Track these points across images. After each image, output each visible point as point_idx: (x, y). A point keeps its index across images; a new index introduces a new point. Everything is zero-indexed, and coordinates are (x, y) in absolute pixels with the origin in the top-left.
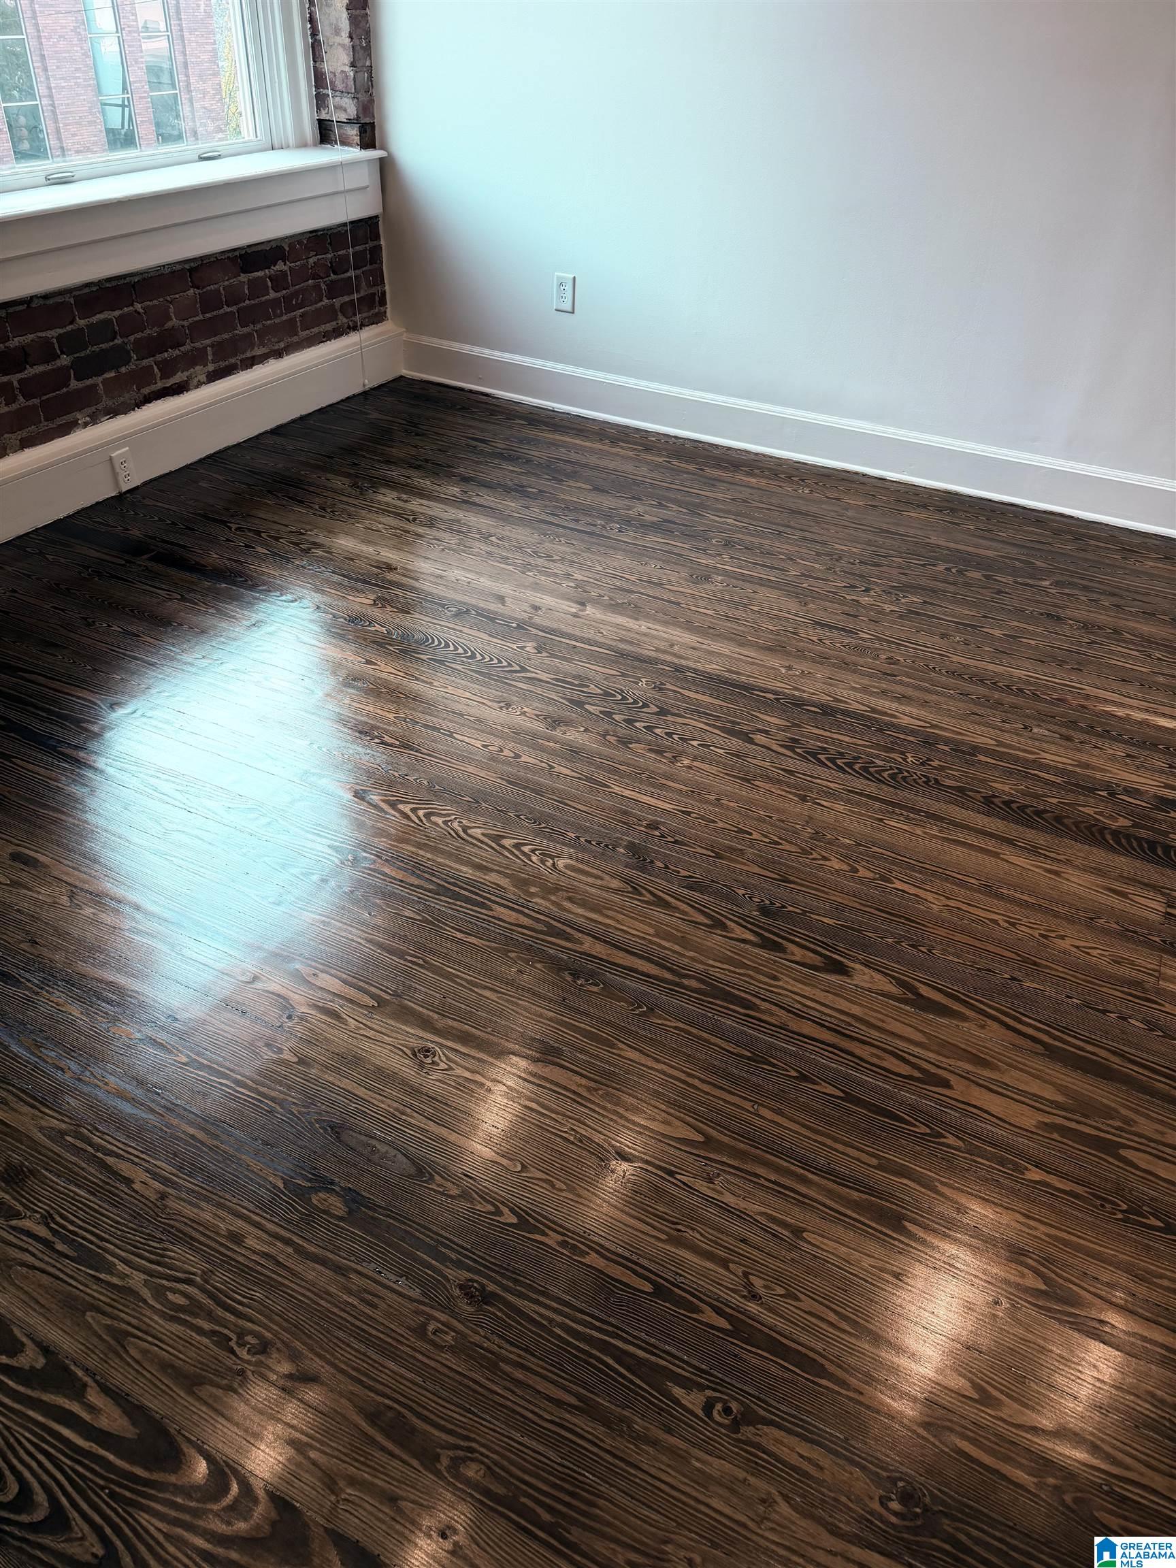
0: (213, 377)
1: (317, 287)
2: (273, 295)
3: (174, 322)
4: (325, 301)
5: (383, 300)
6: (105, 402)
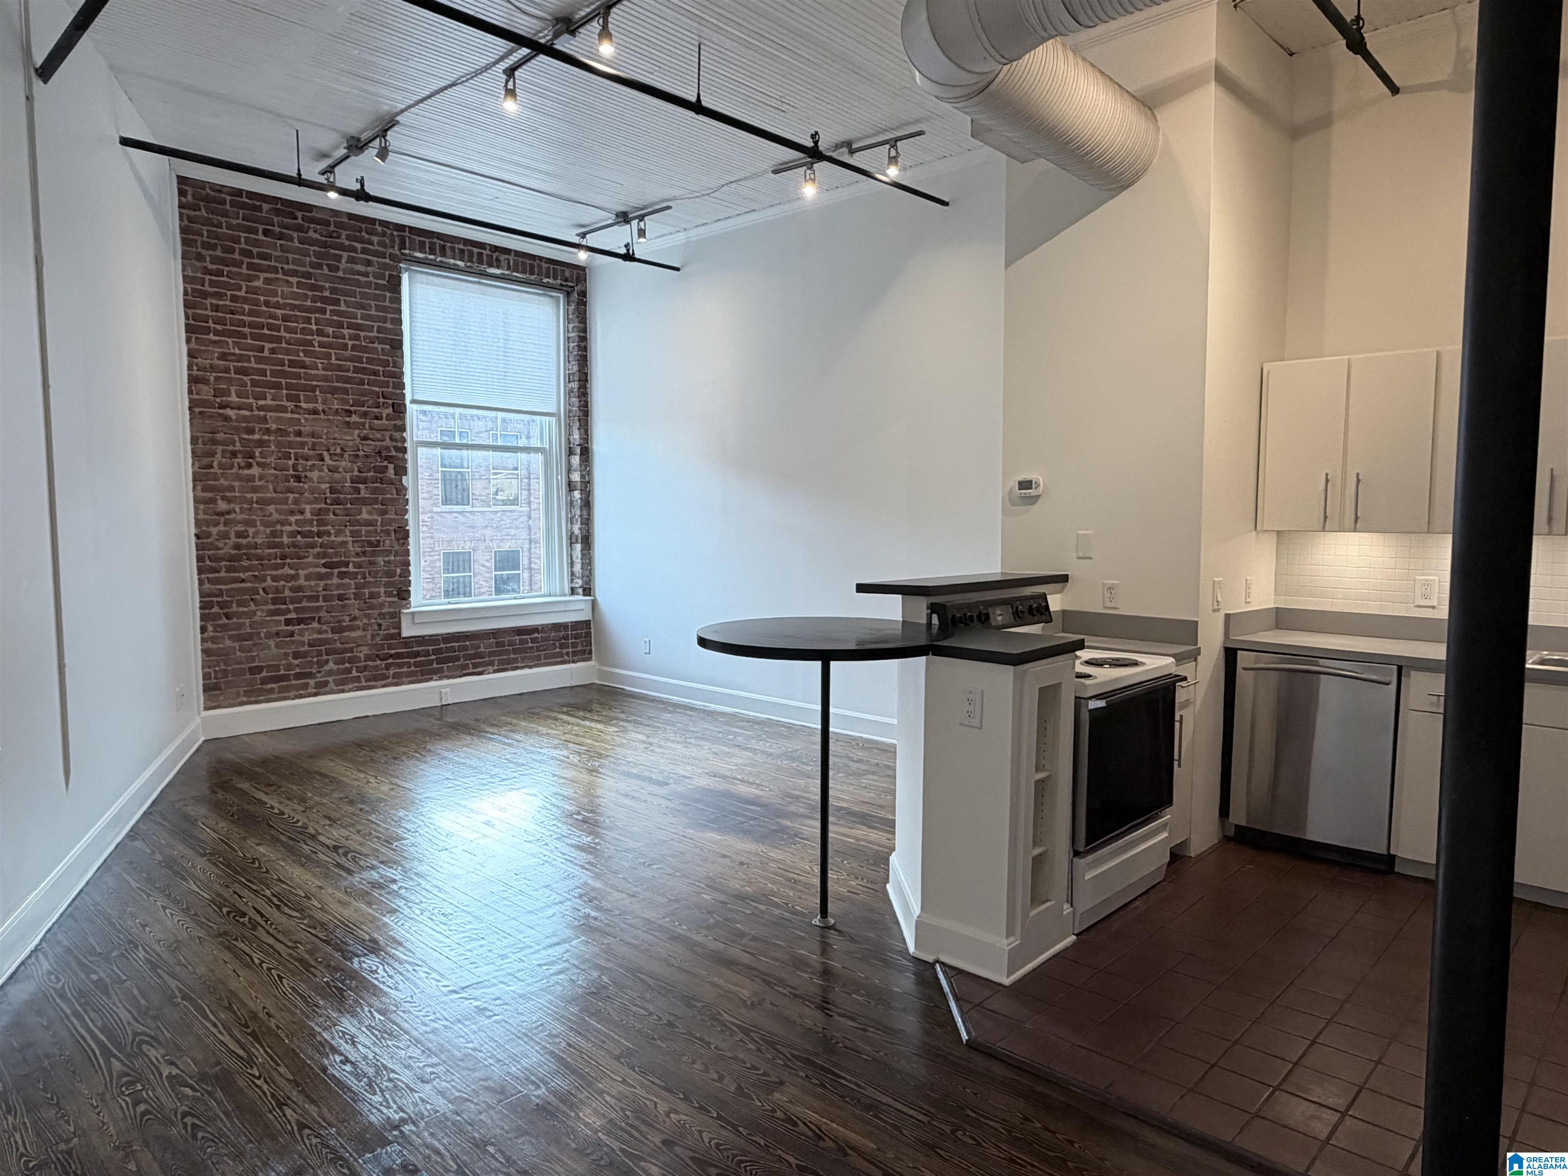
0: (495, 671)
1: (554, 644)
2: (530, 645)
3: (482, 649)
4: (558, 650)
5: (590, 652)
6: (446, 673)
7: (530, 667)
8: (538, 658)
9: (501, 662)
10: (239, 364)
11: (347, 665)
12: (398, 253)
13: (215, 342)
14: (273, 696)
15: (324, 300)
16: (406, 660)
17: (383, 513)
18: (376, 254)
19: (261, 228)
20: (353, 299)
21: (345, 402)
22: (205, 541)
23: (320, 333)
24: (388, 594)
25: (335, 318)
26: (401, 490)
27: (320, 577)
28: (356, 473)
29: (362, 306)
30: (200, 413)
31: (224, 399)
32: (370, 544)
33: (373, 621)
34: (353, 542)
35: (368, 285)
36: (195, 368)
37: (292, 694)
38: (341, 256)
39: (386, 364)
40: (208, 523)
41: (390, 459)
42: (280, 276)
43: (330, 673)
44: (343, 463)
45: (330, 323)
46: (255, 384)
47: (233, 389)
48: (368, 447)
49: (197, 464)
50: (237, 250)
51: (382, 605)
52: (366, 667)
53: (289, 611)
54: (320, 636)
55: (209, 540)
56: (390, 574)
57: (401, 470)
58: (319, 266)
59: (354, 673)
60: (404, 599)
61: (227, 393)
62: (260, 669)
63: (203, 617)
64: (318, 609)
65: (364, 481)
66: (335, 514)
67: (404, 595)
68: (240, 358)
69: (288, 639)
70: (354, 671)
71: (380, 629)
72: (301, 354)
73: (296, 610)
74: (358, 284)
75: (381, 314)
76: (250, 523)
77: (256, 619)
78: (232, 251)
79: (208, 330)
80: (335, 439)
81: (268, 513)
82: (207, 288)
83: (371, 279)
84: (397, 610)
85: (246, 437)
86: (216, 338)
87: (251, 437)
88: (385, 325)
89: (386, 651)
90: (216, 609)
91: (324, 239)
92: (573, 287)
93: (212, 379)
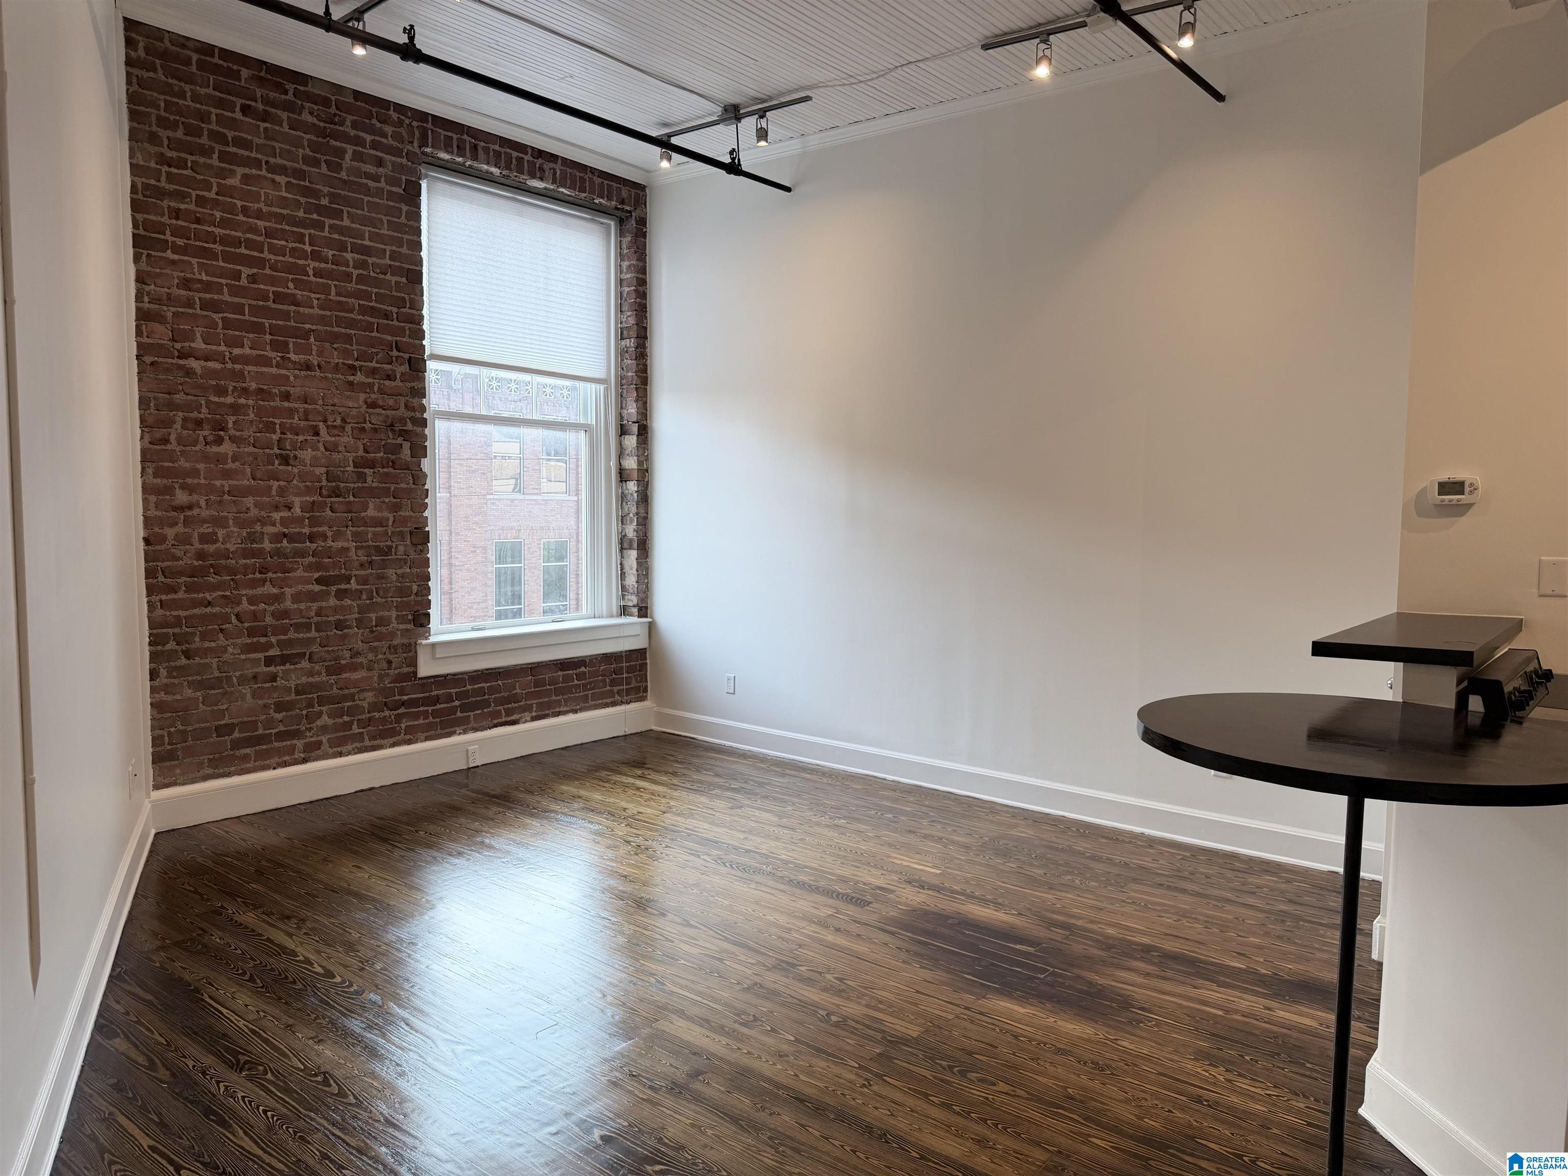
1: (604, 681)
2: (576, 682)
3: (518, 690)
4: (608, 688)
5: (645, 690)
6: (473, 724)
7: (575, 711)
8: (585, 699)
9: (541, 706)
10: (208, 296)
11: (346, 718)
12: (417, 151)
13: (174, 262)
14: (248, 765)
15: (319, 209)
16: (421, 709)
17: (396, 508)
18: (390, 150)
19: (239, 102)
20: (359, 212)
21: (347, 353)
22: (158, 548)
23: (315, 255)
24: (401, 619)
25: (336, 236)
26: (419, 478)
27: (313, 597)
28: (361, 453)
29: (372, 223)
30: (152, 364)
31: (186, 344)
32: (379, 550)
33: (380, 656)
34: (356, 548)
35: (379, 192)
36: (146, 299)
37: (273, 761)
38: (344, 151)
39: (400, 304)
40: (162, 522)
41: (404, 434)
42: (264, 172)
43: (324, 729)
44: (345, 439)
45: (329, 243)
46: (227, 324)
47: (198, 331)
48: (377, 418)
49: (147, 437)
50: (206, 133)
51: (392, 635)
52: (370, 719)
53: (269, 646)
54: (311, 680)
55: (163, 547)
56: (403, 592)
57: (420, 450)
58: (316, 163)
59: (355, 729)
60: (422, 626)
61: (189, 336)
62: (230, 728)
63: (154, 657)
64: (311, 641)
65: (372, 464)
66: (332, 510)
67: (421, 619)
68: (208, 287)
69: (268, 685)
70: (355, 726)
71: (389, 669)
72: (291, 285)
73: (279, 643)
74: (367, 191)
75: (396, 234)
76: (220, 522)
77: (226, 657)
78: (198, 132)
79: (164, 245)
80: (334, 405)
81: (244, 509)
82: (163, 184)
83: (383, 184)
84: (412, 641)
85: (216, 399)
86: (176, 257)
87: (222, 400)
88: (400, 250)
89: (397, 698)
90: (172, 645)
91: (322, 124)
92: (630, 212)
93: (170, 315)
